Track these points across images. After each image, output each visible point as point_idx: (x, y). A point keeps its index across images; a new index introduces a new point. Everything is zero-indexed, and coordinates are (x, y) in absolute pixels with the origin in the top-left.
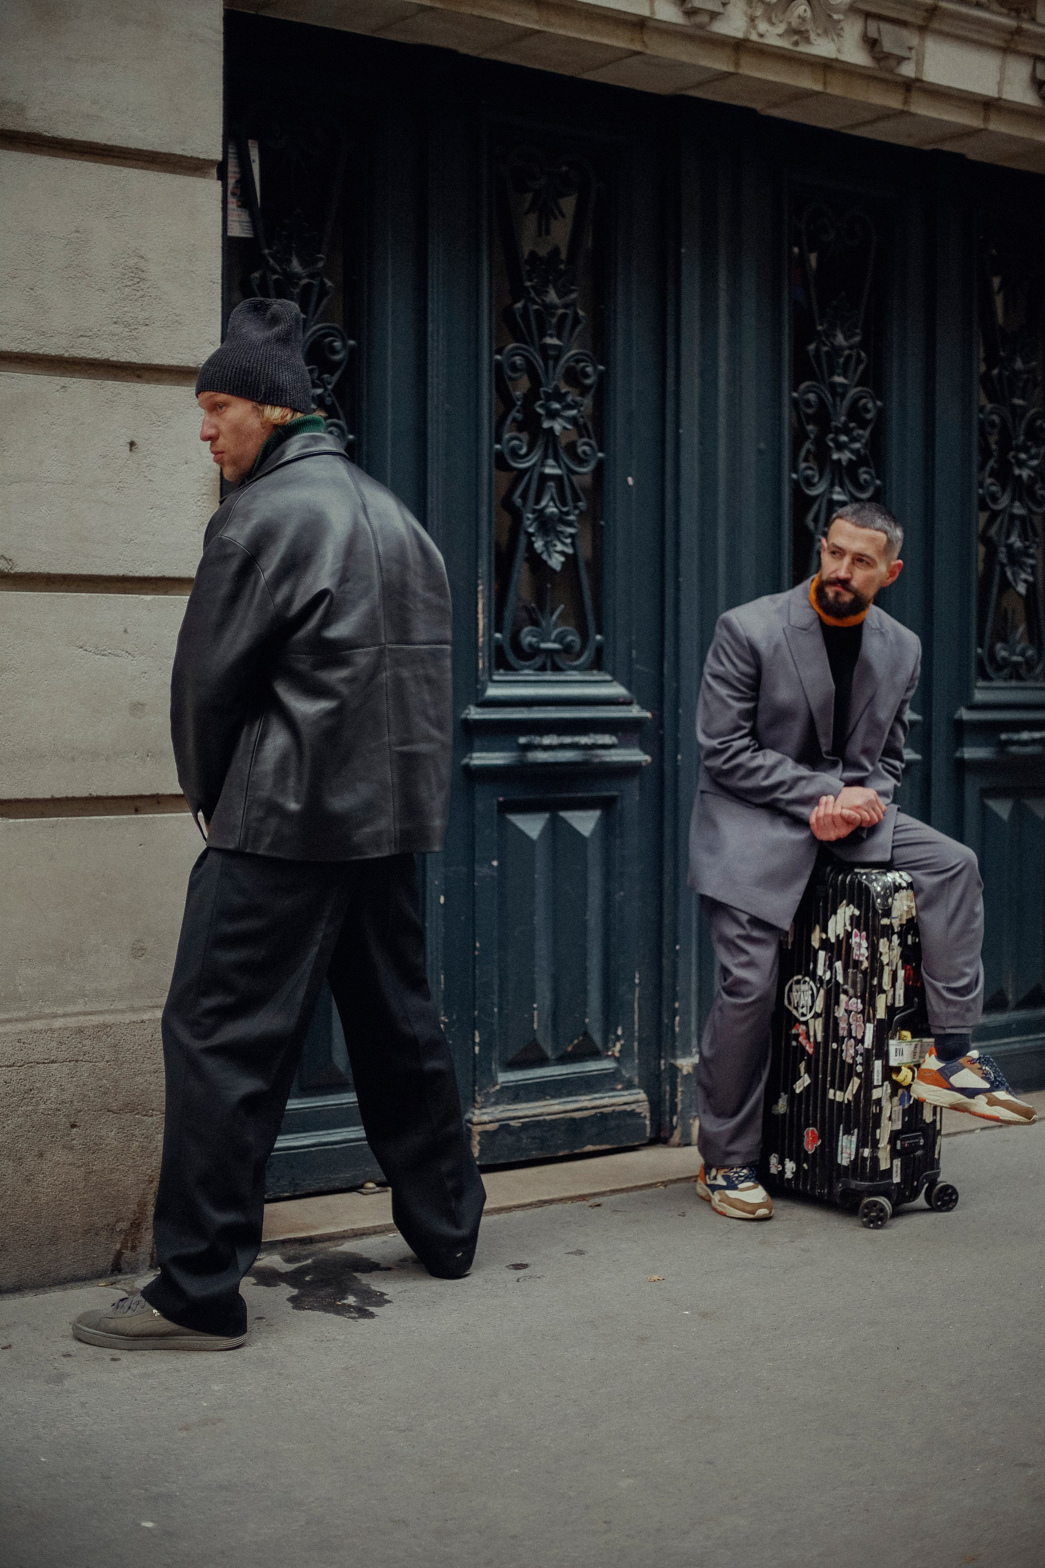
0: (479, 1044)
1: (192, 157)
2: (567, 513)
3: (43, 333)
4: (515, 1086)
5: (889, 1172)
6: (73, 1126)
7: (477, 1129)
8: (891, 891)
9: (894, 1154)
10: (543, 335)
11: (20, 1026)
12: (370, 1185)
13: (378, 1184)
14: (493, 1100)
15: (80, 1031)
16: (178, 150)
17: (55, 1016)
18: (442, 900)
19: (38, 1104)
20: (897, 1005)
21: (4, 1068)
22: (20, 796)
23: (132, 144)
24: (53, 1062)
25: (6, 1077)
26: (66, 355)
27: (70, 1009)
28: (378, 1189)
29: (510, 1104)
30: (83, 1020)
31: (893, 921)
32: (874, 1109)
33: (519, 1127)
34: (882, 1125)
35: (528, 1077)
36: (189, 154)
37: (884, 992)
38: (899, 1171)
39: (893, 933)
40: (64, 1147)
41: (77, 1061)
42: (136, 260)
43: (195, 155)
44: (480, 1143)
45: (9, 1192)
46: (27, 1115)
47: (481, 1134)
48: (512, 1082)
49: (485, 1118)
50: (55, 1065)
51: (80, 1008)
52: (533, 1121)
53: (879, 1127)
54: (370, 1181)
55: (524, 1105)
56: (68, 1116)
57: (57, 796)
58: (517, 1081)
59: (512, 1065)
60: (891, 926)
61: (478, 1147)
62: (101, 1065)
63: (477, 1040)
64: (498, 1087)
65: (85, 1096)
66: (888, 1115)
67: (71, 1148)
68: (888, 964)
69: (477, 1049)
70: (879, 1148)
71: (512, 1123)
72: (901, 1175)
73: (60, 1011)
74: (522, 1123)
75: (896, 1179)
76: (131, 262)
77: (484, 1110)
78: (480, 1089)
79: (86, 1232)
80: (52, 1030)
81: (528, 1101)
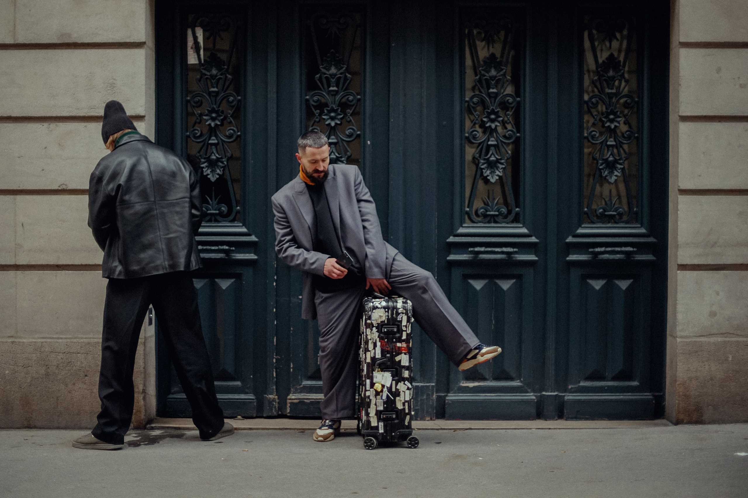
0: (292, 368)
1: (133, 42)
2: (341, 157)
3: (78, 109)
4: (310, 386)
5: (377, 428)
6: (86, 376)
7: (289, 401)
8: (371, 309)
9: (379, 419)
10: (329, 86)
11: (68, 340)
12: (239, 417)
13: (243, 417)
14: (299, 391)
15: (89, 343)
16: (128, 41)
17: (82, 338)
18: (275, 310)
19: (73, 367)
20: (377, 357)
21: (61, 354)
22: (70, 263)
23: (111, 41)
24: (79, 353)
25: (62, 357)
26: (87, 115)
27: (88, 336)
28: (242, 419)
29: (307, 393)
30: (92, 340)
31: (372, 321)
32: (367, 400)
33: (309, 403)
34: (371, 407)
35: (317, 383)
36: (132, 41)
37: (369, 351)
38: (383, 428)
39: (373, 326)
40: (83, 382)
41: (87, 354)
42: (112, 80)
43: (135, 41)
44: (290, 407)
45: (63, 395)
46: (69, 370)
47: (290, 403)
48: (309, 385)
49: (293, 397)
50: (79, 355)
51: (91, 336)
52: (316, 401)
53: (369, 407)
54: (239, 415)
55: (314, 395)
56: (84, 372)
57: (83, 264)
58: (311, 385)
59: (311, 378)
60: (372, 324)
61: (289, 409)
62: (96, 356)
63: (292, 366)
64: (302, 386)
65: (90, 366)
66: (374, 403)
67: (85, 383)
68: (370, 339)
69: (292, 370)
70: (370, 417)
71: (306, 401)
72: (384, 429)
73: (84, 337)
74: (311, 401)
75: (381, 431)
76: (111, 81)
77: (294, 394)
78: (293, 386)
79: (91, 413)
80: (79, 343)
81: (316, 393)
